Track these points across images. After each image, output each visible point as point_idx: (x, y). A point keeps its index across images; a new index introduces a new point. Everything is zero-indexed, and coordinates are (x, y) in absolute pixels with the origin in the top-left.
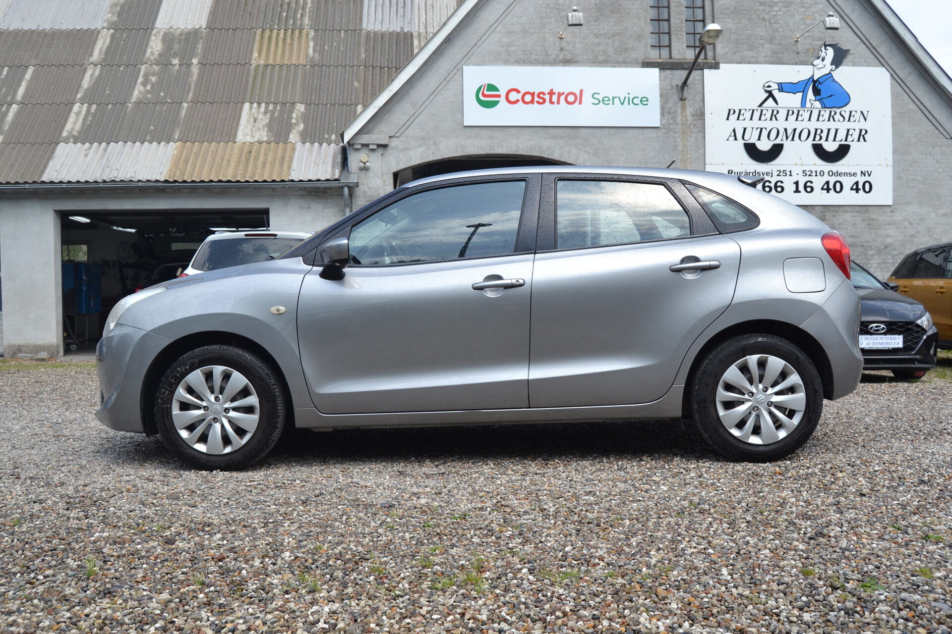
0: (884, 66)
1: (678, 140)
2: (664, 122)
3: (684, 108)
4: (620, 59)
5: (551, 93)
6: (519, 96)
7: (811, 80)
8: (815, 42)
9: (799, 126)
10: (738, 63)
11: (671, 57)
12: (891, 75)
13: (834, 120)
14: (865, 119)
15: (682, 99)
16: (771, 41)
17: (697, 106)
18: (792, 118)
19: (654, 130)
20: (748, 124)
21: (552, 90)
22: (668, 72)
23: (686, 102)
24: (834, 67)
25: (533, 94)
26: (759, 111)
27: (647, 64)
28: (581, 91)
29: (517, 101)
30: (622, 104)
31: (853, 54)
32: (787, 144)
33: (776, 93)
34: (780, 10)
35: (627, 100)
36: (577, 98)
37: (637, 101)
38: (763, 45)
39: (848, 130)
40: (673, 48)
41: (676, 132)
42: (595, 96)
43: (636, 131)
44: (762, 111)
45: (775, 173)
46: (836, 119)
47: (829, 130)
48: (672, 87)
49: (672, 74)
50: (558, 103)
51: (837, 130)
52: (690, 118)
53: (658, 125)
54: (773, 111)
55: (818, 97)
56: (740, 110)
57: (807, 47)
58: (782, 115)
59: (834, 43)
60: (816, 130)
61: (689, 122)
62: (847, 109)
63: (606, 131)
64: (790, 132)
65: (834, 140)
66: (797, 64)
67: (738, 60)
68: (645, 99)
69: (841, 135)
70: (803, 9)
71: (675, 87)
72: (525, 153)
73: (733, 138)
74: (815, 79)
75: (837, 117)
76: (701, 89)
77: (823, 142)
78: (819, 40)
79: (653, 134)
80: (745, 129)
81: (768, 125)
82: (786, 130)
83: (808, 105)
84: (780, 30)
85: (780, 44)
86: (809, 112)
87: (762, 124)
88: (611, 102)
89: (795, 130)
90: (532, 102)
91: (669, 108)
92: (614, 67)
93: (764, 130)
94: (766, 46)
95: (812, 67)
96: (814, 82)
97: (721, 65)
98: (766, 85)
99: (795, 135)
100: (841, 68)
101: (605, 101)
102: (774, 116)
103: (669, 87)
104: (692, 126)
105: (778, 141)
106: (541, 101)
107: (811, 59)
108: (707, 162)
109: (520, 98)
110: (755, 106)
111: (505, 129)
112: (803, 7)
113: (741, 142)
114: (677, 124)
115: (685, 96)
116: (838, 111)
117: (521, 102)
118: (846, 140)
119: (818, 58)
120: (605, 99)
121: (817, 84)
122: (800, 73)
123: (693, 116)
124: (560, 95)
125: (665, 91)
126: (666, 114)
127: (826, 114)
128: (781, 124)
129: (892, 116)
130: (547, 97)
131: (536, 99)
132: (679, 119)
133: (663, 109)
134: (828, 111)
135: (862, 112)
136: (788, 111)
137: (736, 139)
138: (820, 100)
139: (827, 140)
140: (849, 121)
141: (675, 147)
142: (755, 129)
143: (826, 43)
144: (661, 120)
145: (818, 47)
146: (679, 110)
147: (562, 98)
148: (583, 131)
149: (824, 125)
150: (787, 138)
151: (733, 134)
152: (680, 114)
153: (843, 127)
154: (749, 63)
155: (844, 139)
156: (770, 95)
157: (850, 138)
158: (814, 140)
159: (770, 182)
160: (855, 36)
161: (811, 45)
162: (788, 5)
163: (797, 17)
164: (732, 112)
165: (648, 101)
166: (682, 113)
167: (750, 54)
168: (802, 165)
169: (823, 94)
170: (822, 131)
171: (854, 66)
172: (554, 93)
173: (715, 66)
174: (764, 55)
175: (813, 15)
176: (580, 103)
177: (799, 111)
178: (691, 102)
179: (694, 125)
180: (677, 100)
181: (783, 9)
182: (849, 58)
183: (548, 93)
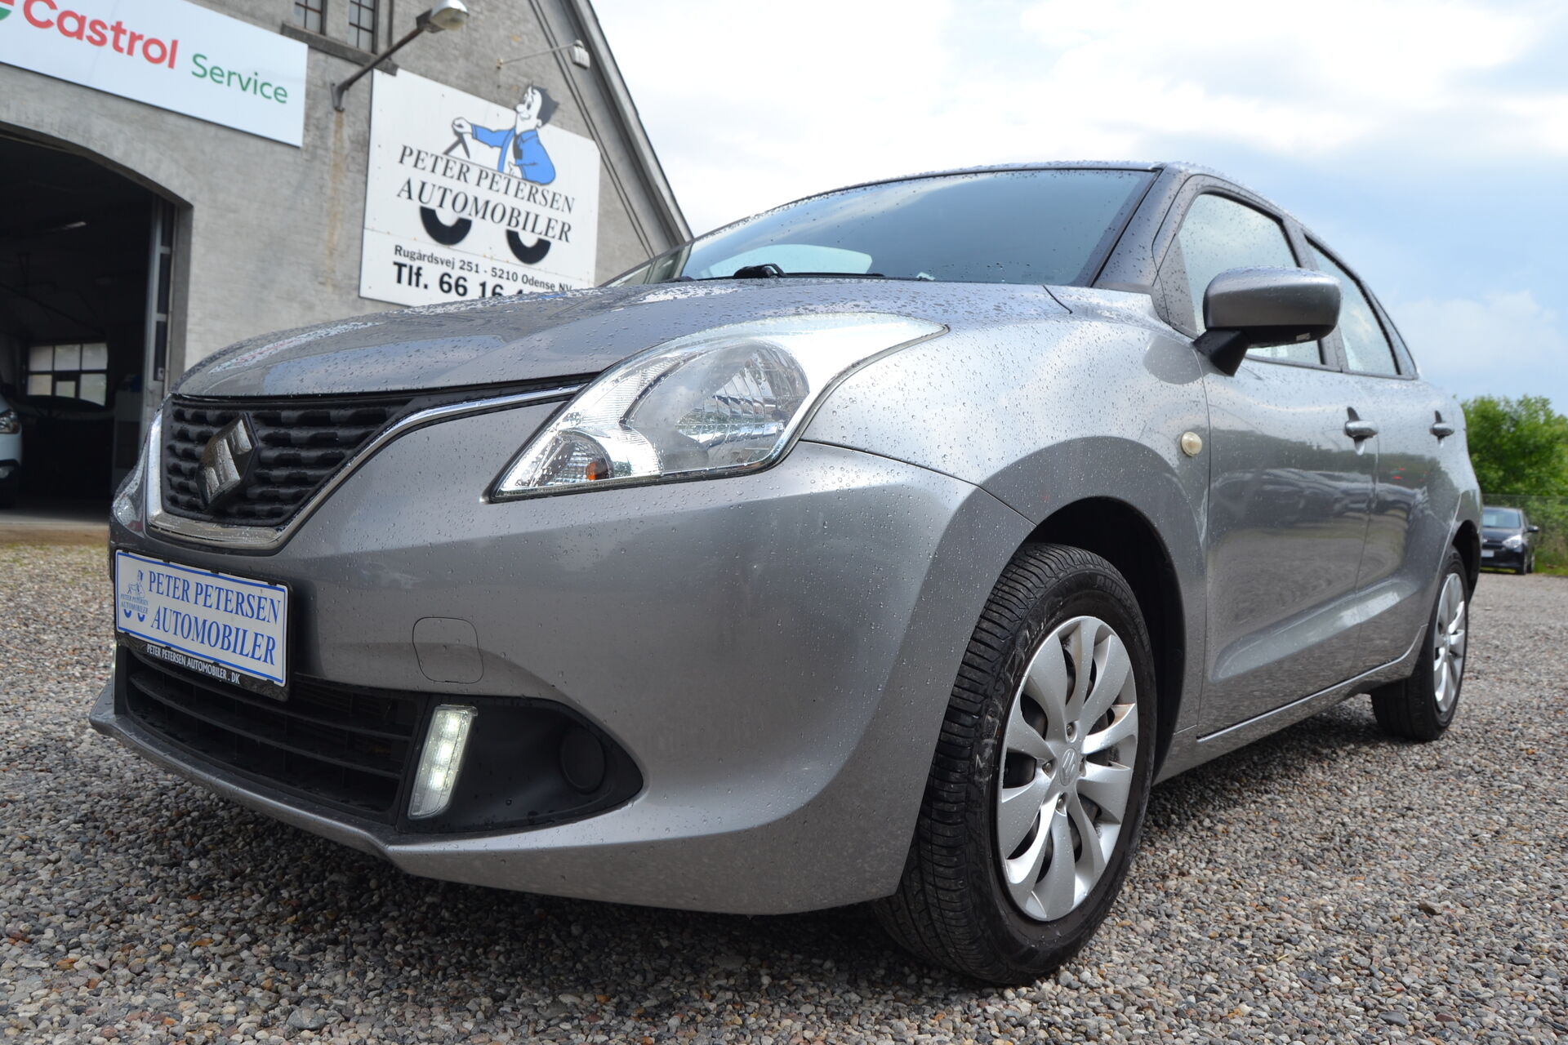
0: (594, 139)
1: (326, 177)
2: (309, 139)
3: (340, 124)
4: (246, 8)
5: (118, 29)
6: (53, 16)
7: (512, 133)
8: (520, 78)
9: (495, 198)
10: (421, 75)
11: (322, 31)
12: (602, 156)
13: (535, 201)
14: (570, 209)
15: (339, 109)
16: (467, 55)
17: (361, 127)
18: (486, 183)
19: (292, 151)
20: (430, 179)
21: (119, 24)
22: (321, 56)
23: (344, 115)
24: (540, 122)
25: (81, 20)
26: (445, 161)
27: (287, 30)
28: (175, 44)
29: (47, 24)
30: (244, 89)
31: (563, 111)
32: (477, 224)
33: (468, 138)
34: (481, 13)
35: (252, 84)
36: (168, 55)
37: (268, 91)
38: (456, 59)
39: (550, 220)
40: (329, 17)
41: (324, 163)
42: (199, 60)
43: (261, 144)
44: (448, 161)
45: (458, 264)
46: (537, 201)
47: (528, 214)
48: (325, 84)
49: (326, 62)
50: (130, 52)
51: (537, 216)
52: (347, 144)
53: (298, 142)
54: (462, 166)
55: (519, 162)
56: (419, 152)
57: (511, 81)
58: (473, 176)
59: (543, 87)
60: (513, 210)
61: (346, 152)
62: (551, 188)
63: (212, 130)
64: (481, 203)
65: (533, 231)
66: (495, 102)
67: (423, 70)
68: (282, 92)
69: (541, 226)
70: (508, 23)
71: (328, 85)
72: (55, 134)
73: (406, 195)
74: (518, 132)
75: (539, 197)
76: (367, 102)
77: (518, 229)
78: (526, 75)
79: (288, 156)
80: (424, 184)
81: (456, 186)
82: (476, 199)
83: (506, 169)
84: (480, 43)
85: (477, 65)
86: (507, 181)
87: (446, 182)
88: (225, 80)
89: (487, 203)
90: (79, 34)
91: (318, 119)
92: (235, 17)
93: (448, 192)
94: (461, 61)
95: (513, 113)
96: (517, 137)
97: (400, 72)
98: (457, 122)
99: (486, 210)
100: (548, 126)
101: (215, 73)
102: (462, 174)
103: (320, 83)
104: (349, 159)
105: (465, 215)
106: (97, 38)
107: (514, 101)
108: (367, 225)
109: (54, 20)
110: (440, 152)
111: (17, 73)
112: (510, 19)
113: (415, 205)
114: (327, 149)
115: (344, 105)
116: (540, 188)
117: (55, 28)
118: (546, 234)
119: (523, 102)
120: (216, 71)
121: (519, 141)
122: (498, 118)
123: (352, 142)
124: (134, 38)
125: (313, 88)
126: (312, 128)
127: (526, 188)
128: (470, 189)
129: (599, 214)
130: (110, 35)
131: (87, 31)
132: (331, 141)
133: (308, 117)
134: (529, 185)
135: (567, 199)
136: (481, 172)
137: (410, 197)
138: (521, 166)
139: (524, 228)
140: (551, 206)
141: (321, 187)
142: (436, 188)
143: (535, 84)
144: (304, 136)
145: (522, 86)
146: (332, 126)
147: (139, 45)
148: (171, 119)
149: (523, 206)
150: (477, 212)
151: (406, 188)
152: (332, 134)
153: (545, 213)
154: (437, 80)
155: (544, 233)
156: (461, 140)
157: (550, 233)
158: (509, 224)
159: (450, 277)
160: (566, 86)
161: (515, 79)
162: (493, 9)
163: (502, 32)
164: (408, 152)
165: (285, 95)
166: (336, 132)
167: (439, 66)
168: (492, 258)
169: (526, 159)
170: (519, 214)
171: (562, 127)
172: (124, 32)
173: (392, 70)
174: (456, 73)
175: (520, 36)
176: (171, 65)
177: (494, 175)
178: (352, 119)
179: (353, 158)
180: (331, 109)
181: (486, 13)
182: (556, 116)
183: (113, 28)
